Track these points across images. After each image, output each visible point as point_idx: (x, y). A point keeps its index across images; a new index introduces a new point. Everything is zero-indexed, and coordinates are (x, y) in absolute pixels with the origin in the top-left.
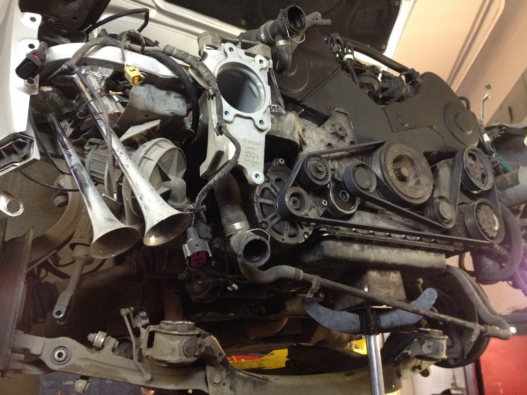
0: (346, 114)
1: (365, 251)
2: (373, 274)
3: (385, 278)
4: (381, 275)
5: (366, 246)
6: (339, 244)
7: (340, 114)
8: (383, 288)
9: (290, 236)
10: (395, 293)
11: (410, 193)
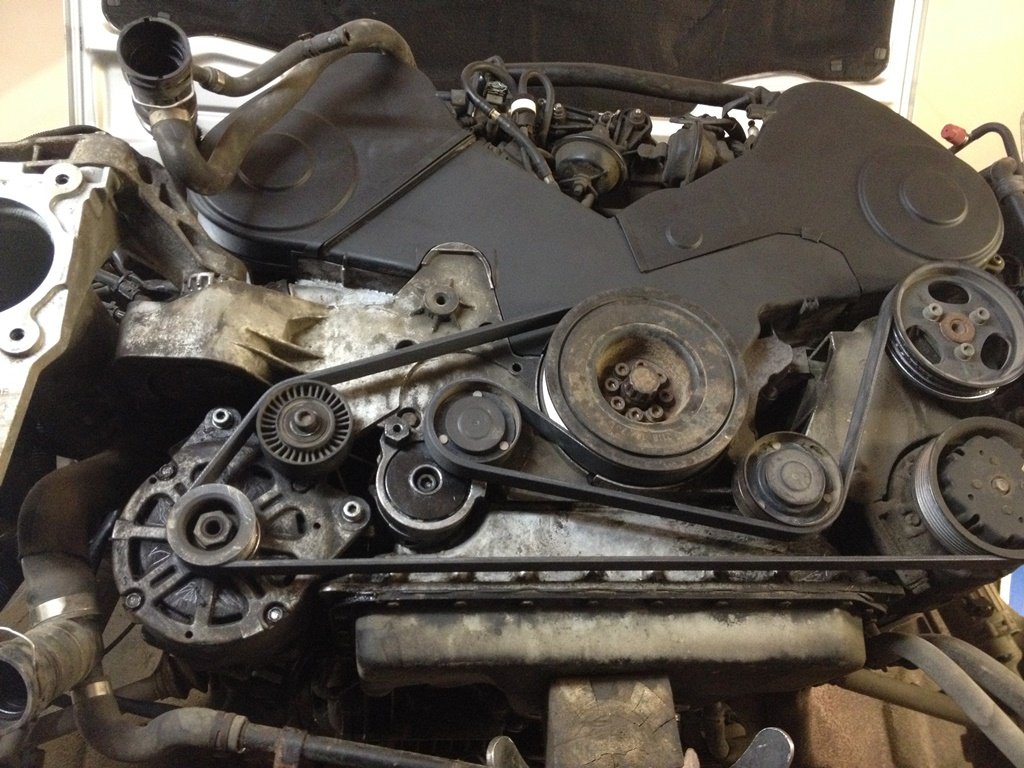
0: (471, 254)
1: (505, 632)
2: (571, 696)
3: (613, 704)
4: (597, 696)
5: (509, 618)
6: (411, 621)
7: (454, 256)
8: (601, 738)
9: (215, 620)
10: (642, 750)
11: (651, 441)
